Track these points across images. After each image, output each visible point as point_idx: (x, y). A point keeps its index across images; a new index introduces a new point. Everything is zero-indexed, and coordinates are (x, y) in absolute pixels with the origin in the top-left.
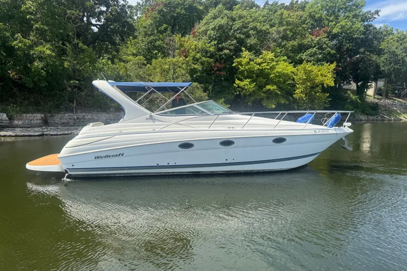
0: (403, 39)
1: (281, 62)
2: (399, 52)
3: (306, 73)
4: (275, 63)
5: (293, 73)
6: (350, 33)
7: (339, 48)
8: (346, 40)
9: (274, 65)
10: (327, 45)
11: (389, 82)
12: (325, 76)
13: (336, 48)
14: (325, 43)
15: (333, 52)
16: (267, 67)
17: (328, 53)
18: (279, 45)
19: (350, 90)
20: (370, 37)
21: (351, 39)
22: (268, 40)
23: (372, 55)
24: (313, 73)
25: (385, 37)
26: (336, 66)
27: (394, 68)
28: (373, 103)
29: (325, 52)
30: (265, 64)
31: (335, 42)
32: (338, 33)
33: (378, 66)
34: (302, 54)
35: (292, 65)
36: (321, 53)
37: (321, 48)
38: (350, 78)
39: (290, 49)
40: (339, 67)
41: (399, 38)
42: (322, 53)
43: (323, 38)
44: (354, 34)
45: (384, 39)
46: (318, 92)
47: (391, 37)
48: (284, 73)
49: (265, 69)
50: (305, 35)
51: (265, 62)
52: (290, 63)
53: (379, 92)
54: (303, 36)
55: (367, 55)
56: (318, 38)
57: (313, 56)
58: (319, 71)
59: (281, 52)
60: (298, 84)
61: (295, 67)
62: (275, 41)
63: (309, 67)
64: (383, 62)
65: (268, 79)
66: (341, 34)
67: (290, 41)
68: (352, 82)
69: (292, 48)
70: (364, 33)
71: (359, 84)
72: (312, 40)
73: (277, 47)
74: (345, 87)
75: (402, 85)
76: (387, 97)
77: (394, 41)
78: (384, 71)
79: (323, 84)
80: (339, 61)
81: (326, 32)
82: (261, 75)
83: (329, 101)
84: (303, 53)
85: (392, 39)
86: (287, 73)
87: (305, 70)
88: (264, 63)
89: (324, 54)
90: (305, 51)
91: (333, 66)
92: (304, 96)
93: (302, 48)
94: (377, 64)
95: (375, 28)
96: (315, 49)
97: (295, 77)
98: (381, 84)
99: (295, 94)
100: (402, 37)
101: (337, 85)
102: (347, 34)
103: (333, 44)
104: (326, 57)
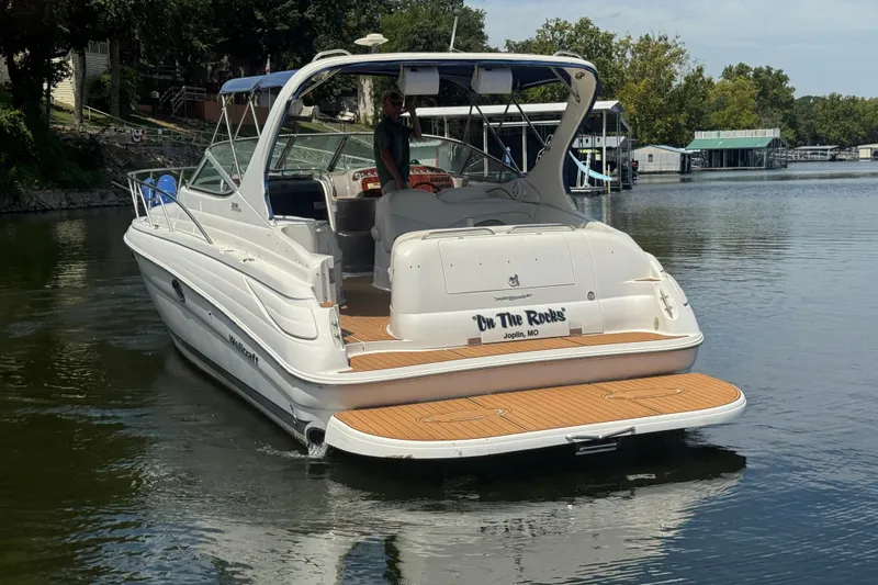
11: (125, 55)
28: (79, 140)
53: (91, 92)
71: (18, 58)
75: (169, 70)
76: (127, 117)
78: (102, 8)
98: (98, 61)
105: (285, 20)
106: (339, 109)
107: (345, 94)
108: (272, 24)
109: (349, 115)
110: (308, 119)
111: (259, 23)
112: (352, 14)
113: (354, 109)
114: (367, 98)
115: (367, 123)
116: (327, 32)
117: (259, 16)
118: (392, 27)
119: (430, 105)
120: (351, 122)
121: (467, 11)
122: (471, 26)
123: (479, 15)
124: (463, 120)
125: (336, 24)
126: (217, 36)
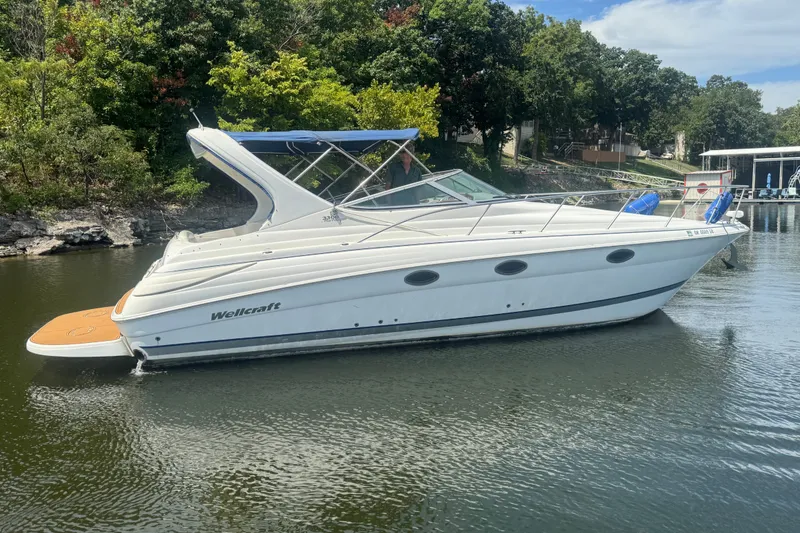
0: (562, 39)
1: (322, 79)
2: (556, 65)
3: (378, 108)
4: (308, 82)
5: (352, 106)
6: (465, 20)
7: (444, 53)
8: (456, 35)
9: (307, 86)
10: (419, 44)
11: (542, 128)
12: (420, 116)
13: (440, 53)
14: (415, 40)
15: (433, 60)
16: (293, 91)
17: (423, 63)
18: (316, 40)
19: (471, 145)
20: (503, 31)
21: (467, 35)
22: (289, 27)
23: (508, 70)
24: (394, 108)
25: (531, 34)
26: (440, 92)
27: (549, 98)
28: (514, 172)
29: (417, 60)
30: (286, 84)
31: (434, 39)
32: (441, 19)
33: (519, 95)
34: (368, 64)
35: (349, 87)
36: (408, 64)
37: (406, 51)
38: (470, 118)
39: (341, 50)
40: (447, 94)
41: (556, 36)
42: (410, 63)
43: (409, 27)
44: (472, 24)
45: (528, 36)
47: (540, 33)
48: (332, 106)
49: (289, 94)
50: (372, 21)
51: (287, 79)
52: (343, 84)
53: (524, 148)
54: (367, 23)
55: (499, 69)
56: (400, 29)
57: (392, 69)
58: (407, 103)
59: (321, 57)
61: (355, 94)
62: (305, 29)
63: (384, 92)
64: (530, 86)
65: (297, 119)
66: (447, 21)
67: (341, 31)
69: (345, 48)
70: (491, 23)
71: (487, 132)
72: (388, 33)
73: (311, 43)
74: (461, 139)
75: (564, 133)
76: (540, 159)
77: (546, 41)
78: (531, 104)
80: (445, 83)
81: (414, 15)
82: (280, 110)
84: (371, 61)
85: (544, 37)
86: (338, 107)
87: (376, 99)
88: (284, 80)
89: (415, 64)
90: (374, 58)
91: (434, 92)
93: (366, 50)
94: (518, 89)
95: (511, 13)
96: (394, 53)
97: (357, 115)
98: (528, 131)
100: (561, 34)
101: (446, 135)
102: (457, 21)
103: (432, 44)
104: (419, 73)
105: (632, 102)
106: (663, 152)
107: (667, 143)
108: (624, 106)
109: (668, 155)
110: (643, 158)
111: (617, 105)
112: (675, 96)
113: (672, 151)
114: (681, 144)
115: (680, 160)
116: (657, 108)
117: (617, 101)
118: (699, 103)
119: (722, 148)
120: (669, 159)
121: (749, 91)
122: (753, 100)
123: (758, 93)
124: (740, 158)
125: (663, 103)
126: (592, 114)
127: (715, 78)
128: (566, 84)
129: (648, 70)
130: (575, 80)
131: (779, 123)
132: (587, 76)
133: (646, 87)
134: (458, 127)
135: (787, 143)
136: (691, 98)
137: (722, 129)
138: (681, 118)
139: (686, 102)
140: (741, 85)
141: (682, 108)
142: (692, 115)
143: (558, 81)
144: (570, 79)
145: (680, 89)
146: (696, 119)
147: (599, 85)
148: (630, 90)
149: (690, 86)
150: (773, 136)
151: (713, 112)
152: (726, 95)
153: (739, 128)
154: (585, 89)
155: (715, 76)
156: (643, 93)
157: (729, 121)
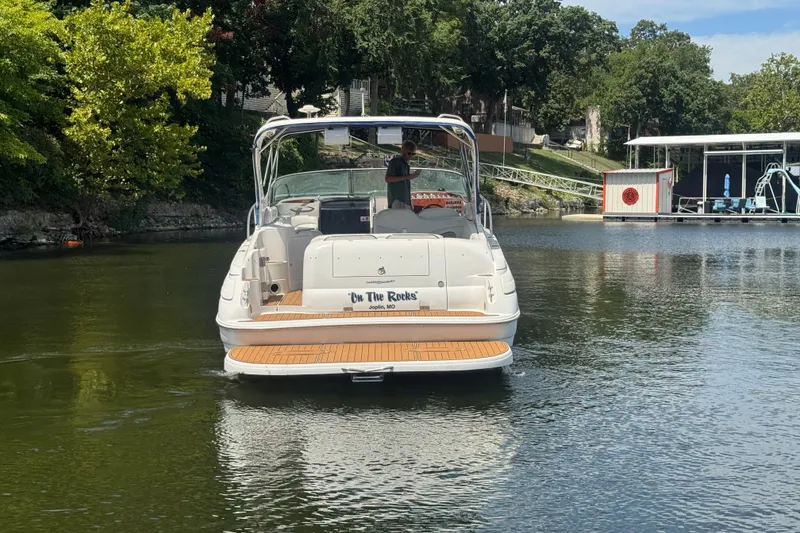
3: (105, 44)
5: (55, 38)
11: (383, 91)
12: (179, 61)
24: (133, 45)
26: (214, 22)
27: (395, 43)
33: (348, 37)
35: (48, 5)
38: (265, 71)
40: (226, 28)
46: (158, 119)
48: (16, 37)
58: (155, 38)
60: (79, 86)
61: (59, 17)
63: (115, 18)
64: (364, 23)
68: (270, 88)
71: (295, 94)
74: (251, 104)
78: (366, 50)
79: (171, 91)
80: (221, 9)
83: (200, 154)
86: (30, 39)
91: (205, 22)
92: (107, 131)
94: (344, 26)
97: (63, 55)
98: (360, 95)
99: (70, 125)
101: (224, 96)
105: (522, 58)
106: (567, 138)
107: (573, 124)
108: (510, 63)
109: (576, 143)
110: (539, 147)
111: (499, 62)
112: (584, 52)
113: (582, 137)
114: (595, 127)
115: (593, 151)
116: (560, 68)
117: (499, 55)
118: (621, 63)
119: (654, 134)
120: (578, 150)
121: (693, 47)
122: (697, 61)
123: (705, 51)
124: (684, 148)
125: (568, 61)
126: (461, 73)
127: (644, 25)
128: (420, 22)
129: (546, 9)
130: (435, 18)
131: (736, 97)
132: (452, 13)
133: (542, 35)
134: (245, 83)
135: (748, 129)
136: (608, 55)
137: (655, 104)
138: (595, 86)
139: (601, 60)
140: (680, 37)
141: (595, 70)
142: (611, 81)
143: (408, 17)
144: (427, 16)
145: (593, 40)
146: (618, 87)
147: (471, 27)
148: (518, 40)
149: (608, 36)
150: (728, 116)
151: (642, 77)
152: (661, 52)
153: (679, 104)
154: (451, 32)
155: (643, 21)
156: (538, 46)
157: (664, 91)
